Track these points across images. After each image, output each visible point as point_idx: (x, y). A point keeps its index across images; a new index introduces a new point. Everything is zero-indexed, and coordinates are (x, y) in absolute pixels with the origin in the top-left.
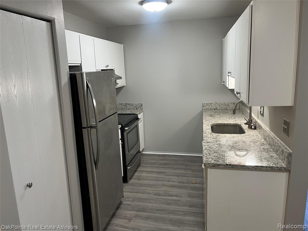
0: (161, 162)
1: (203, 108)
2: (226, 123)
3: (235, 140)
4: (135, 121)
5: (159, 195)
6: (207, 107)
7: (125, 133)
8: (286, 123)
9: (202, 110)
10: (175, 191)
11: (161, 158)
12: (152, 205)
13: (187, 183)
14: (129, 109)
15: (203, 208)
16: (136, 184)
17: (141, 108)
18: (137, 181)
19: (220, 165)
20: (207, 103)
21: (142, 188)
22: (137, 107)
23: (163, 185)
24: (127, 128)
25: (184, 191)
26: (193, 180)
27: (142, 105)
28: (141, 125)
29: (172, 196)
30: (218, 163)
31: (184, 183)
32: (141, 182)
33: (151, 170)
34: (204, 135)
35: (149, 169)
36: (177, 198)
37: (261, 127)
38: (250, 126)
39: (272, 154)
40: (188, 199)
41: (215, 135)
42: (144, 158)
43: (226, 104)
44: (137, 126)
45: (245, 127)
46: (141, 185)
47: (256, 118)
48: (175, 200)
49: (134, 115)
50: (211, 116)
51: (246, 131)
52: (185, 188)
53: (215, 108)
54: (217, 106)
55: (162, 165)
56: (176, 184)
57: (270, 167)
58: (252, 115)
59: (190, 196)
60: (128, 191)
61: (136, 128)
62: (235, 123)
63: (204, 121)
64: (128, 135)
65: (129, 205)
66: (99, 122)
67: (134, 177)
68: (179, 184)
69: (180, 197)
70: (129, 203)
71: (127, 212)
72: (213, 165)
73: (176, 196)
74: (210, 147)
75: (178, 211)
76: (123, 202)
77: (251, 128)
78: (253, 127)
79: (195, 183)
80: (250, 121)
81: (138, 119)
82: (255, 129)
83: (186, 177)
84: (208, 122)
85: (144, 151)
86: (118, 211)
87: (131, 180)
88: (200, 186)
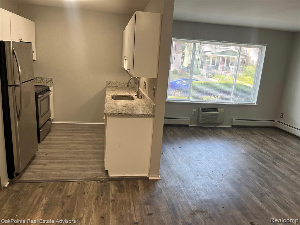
0: (70, 129)
1: (106, 85)
2: (123, 95)
3: (127, 103)
4: (46, 91)
5: (69, 149)
6: (110, 85)
7: (39, 100)
8: (154, 89)
9: (106, 86)
10: (82, 146)
11: (70, 126)
12: (63, 155)
13: (92, 141)
14: (39, 82)
15: (104, 154)
16: (47, 143)
17: (52, 82)
18: (49, 142)
19: (115, 114)
20: (110, 81)
21: (54, 146)
22: (48, 81)
23: (72, 143)
24: (40, 96)
25: (90, 146)
26: (97, 139)
27: (52, 80)
28: (51, 96)
29: (79, 149)
30: (113, 113)
31: (89, 141)
32: (53, 142)
33: (61, 134)
34: (106, 100)
35: (60, 134)
36: (84, 150)
37: (144, 97)
38: (138, 97)
39: (147, 109)
40: (92, 150)
41: (113, 100)
42: (54, 127)
43: (125, 83)
44: (48, 97)
45: (135, 97)
46: (53, 144)
47: (142, 91)
48: (82, 151)
49: (45, 87)
50: (112, 90)
51: (135, 99)
52: (91, 144)
53: (116, 86)
54: (118, 84)
55: (71, 131)
56: (83, 142)
57: (144, 114)
58: (140, 89)
59: (94, 148)
60: (41, 149)
61: (47, 98)
62: (129, 95)
63: (107, 93)
64: (41, 102)
65: (44, 156)
66: (23, 83)
67: (45, 139)
68: (85, 142)
69: (86, 149)
70: (43, 155)
71: (42, 161)
72: (110, 114)
73: (84, 149)
74: (109, 106)
75: (84, 157)
76: (38, 155)
77: (139, 98)
78: (140, 97)
79: (99, 141)
80: (138, 92)
81: (49, 90)
82: (141, 98)
83: (91, 137)
84: (110, 93)
85: (53, 121)
86: (34, 161)
87: (43, 141)
88: (102, 142)
